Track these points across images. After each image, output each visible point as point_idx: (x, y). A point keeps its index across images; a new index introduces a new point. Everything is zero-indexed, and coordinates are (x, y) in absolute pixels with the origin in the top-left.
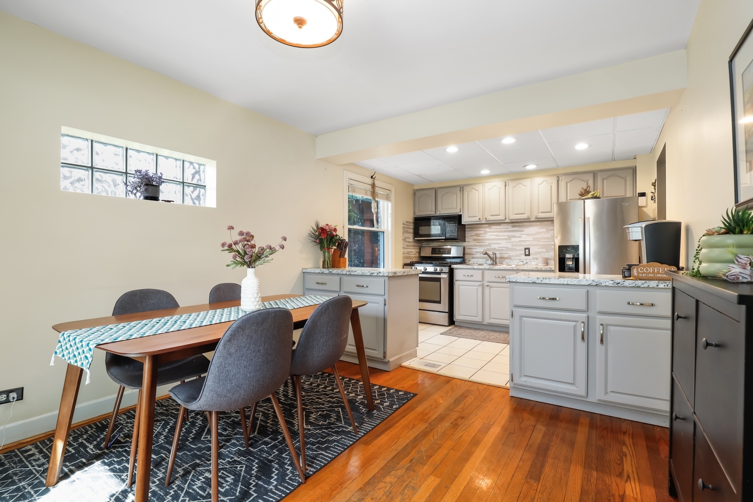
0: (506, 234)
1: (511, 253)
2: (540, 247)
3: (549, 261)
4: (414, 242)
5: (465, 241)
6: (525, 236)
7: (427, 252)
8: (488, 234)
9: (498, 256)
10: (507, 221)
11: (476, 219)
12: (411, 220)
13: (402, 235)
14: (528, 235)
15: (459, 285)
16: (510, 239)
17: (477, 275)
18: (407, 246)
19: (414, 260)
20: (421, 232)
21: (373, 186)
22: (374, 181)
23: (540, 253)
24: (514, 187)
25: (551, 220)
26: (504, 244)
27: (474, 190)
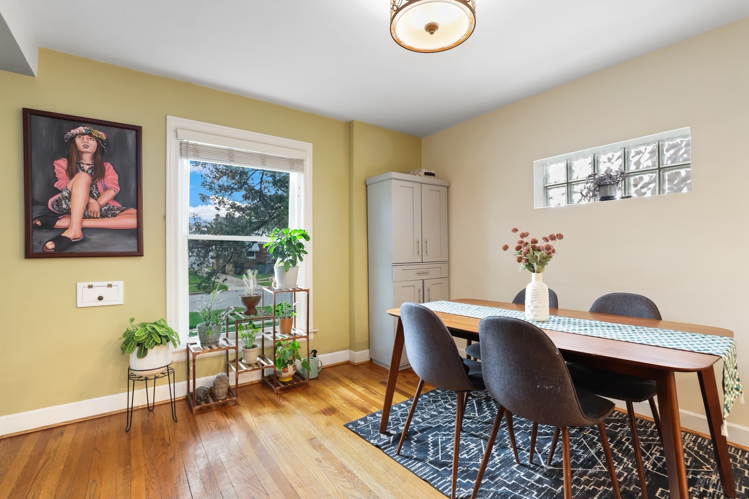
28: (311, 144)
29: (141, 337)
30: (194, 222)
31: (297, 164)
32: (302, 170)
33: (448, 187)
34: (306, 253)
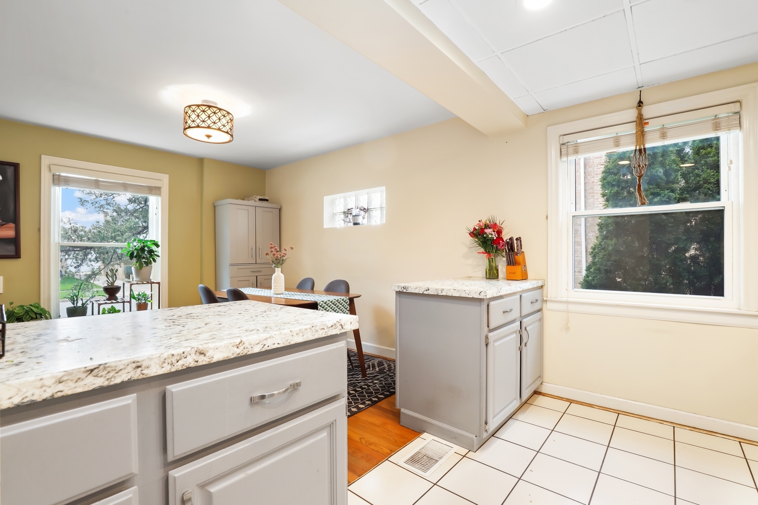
21: (638, 121)
22: (639, 111)
28: (168, 175)
29: (19, 314)
30: (70, 226)
31: (155, 190)
32: (159, 194)
33: (280, 210)
34: (158, 256)
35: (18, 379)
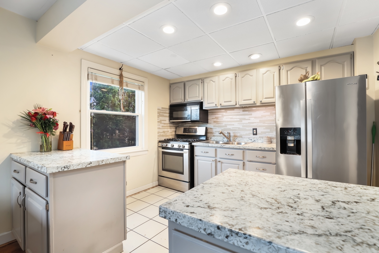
0: (238, 117)
1: (242, 133)
2: (265, 128)
3: (272, 140)
4: (169, 123)
5: (207, 123)
6: (253, 119)
7: (181, 131)
8: (225, 117)
9: (232, 134)
10: (237, 106)
11: (214, 105)
12: (167, 106)
13: (157, 118)
14: (255, 118)
15: (198, 160)
16: (242, 121)
17: (212, 152)
18: (162, 126)
19: (171, 137)
20: (175, 116)
21: (121, 76)
22: (122, 72)
23: (265, 133)
24: (242, 77)
25: (273, 105)
26: (237, 125)
27: (212, 82)
35: (366, 187)
